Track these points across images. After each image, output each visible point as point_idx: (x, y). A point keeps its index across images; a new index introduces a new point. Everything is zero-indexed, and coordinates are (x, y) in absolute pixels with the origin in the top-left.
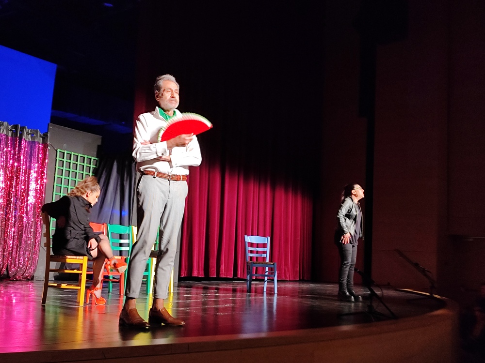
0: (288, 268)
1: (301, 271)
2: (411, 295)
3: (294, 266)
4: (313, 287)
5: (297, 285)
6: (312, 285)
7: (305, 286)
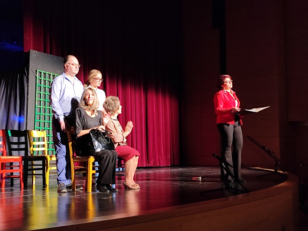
0: (162, 156)
1: (172, 159)
2: (260, 172)
3: (166, 154)
4: (181, 171)
5: (169, 170)
6: (180, 169)
7: (175, 170)
